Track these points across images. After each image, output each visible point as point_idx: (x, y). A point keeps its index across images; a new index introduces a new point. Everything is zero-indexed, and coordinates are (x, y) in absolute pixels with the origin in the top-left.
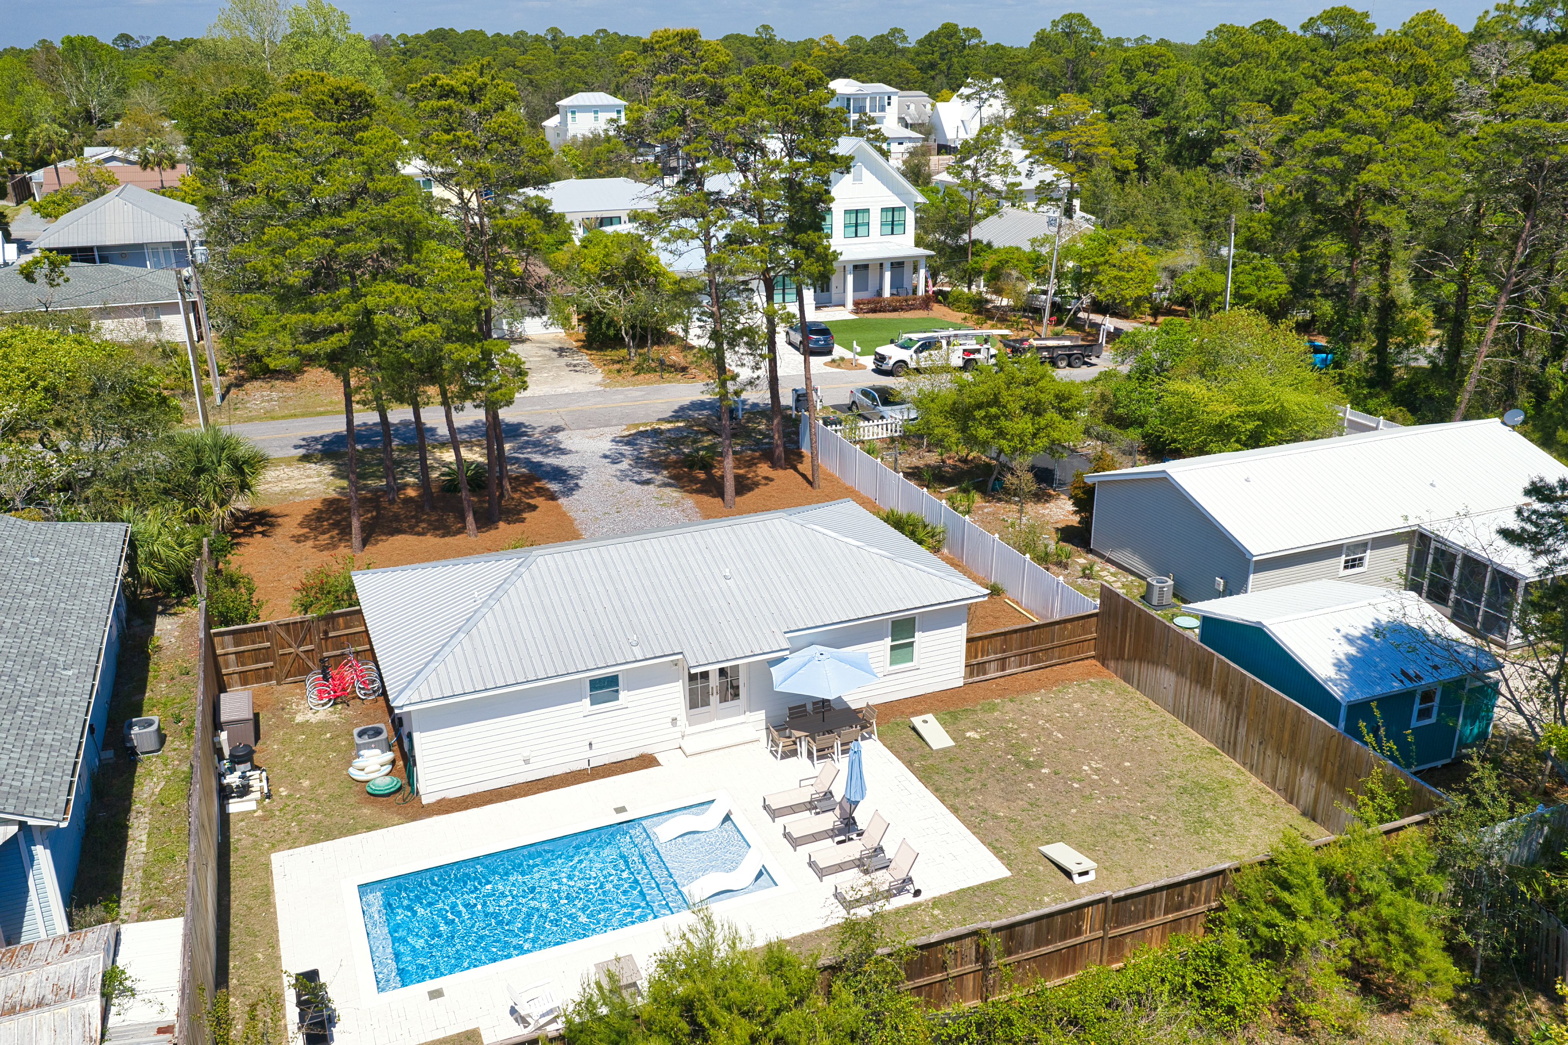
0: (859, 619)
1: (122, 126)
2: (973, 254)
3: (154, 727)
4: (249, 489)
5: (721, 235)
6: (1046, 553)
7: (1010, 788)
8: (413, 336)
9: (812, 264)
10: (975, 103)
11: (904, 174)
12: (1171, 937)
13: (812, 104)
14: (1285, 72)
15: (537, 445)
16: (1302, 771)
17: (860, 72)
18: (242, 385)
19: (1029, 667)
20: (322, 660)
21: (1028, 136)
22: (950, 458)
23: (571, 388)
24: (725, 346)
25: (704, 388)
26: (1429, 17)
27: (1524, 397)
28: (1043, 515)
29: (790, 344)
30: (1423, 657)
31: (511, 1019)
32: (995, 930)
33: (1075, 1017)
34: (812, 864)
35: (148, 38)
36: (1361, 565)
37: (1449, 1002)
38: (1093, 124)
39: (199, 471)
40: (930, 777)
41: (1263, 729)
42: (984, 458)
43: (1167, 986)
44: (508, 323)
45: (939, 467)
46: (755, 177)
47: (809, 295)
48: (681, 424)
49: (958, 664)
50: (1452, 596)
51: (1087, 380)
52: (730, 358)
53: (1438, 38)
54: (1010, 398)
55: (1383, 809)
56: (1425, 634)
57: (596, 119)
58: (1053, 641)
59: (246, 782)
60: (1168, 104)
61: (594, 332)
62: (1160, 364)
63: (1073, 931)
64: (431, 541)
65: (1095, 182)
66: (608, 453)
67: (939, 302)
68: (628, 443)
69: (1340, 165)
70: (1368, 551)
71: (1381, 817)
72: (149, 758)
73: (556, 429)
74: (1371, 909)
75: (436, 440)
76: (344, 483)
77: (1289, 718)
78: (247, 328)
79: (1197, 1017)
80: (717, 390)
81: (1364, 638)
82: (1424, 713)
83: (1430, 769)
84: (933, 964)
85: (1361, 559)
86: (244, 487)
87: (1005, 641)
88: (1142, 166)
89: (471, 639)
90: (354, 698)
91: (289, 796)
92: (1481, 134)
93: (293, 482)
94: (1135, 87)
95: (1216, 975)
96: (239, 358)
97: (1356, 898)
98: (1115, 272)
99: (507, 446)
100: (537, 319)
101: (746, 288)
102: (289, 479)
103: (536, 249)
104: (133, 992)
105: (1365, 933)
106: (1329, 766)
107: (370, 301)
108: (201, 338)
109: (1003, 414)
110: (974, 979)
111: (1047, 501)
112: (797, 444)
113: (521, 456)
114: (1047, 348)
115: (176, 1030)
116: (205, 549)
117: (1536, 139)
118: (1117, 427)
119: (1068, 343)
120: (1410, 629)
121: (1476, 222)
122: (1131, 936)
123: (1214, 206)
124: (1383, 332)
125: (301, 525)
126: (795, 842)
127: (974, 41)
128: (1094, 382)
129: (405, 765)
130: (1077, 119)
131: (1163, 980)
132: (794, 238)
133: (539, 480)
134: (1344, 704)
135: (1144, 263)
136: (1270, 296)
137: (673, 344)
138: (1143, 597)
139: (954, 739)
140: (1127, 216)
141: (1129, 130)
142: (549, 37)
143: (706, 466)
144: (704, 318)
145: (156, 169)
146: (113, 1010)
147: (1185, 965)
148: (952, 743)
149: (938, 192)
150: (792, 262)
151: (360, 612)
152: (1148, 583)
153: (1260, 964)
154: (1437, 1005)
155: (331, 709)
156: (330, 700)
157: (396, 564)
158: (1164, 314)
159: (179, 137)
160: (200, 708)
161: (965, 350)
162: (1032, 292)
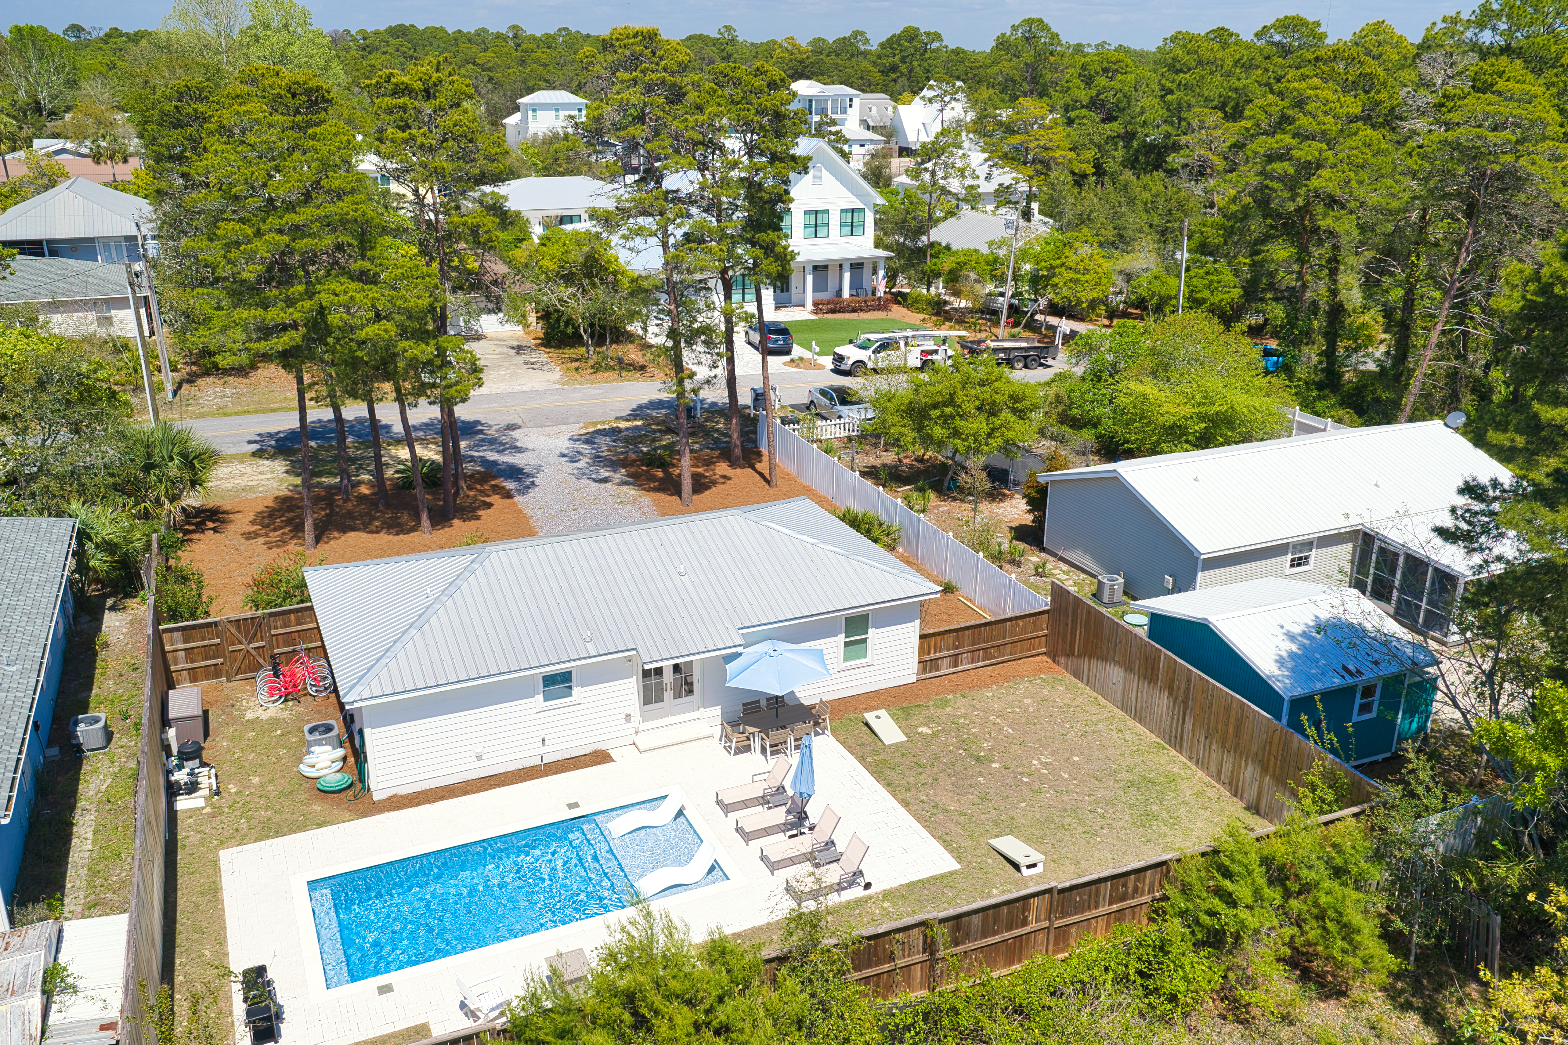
0: (812, 615)
1: (73, 118)
2: (931, 256)
3: (101, 724)
4: (200, 485)
5: (679, 233)
6: (1000, 552)
7: (961, 783)
8: (367, 334)
9: (770, 264)
10: (937, 106)
11: (865, 177)
12: (1115, 926)
13: (774, 105)
14: (1239, 79)
15: (493, 443)
16: (1246, 765)
17: (822, 74)
18: (194, 382)
19: (981, 664)
20: (273, 657)
21: (988, 139)
22: (906, 457)
23: (529, 385)
24: (683, 345)
25: (662, 386)
26: (1378, 27)
27: (1468, 399)
28: (998, 514)
29: (750, 343)
30: (1363, 653)
31: (461, 1014)
32: (942, 921)
33: (1020, 1006)
34: (763, 858)
35: (100, 29)
36: (1306, 563)
37: (1384, 989)
38: (1051, 128)
39: (148, 468)
40: (882, 772)
41: (1209, 724)
42: (940, 457)
43: (1111, 975)
44: (465, 321)
45: (896, 467)
46: (713, 175)
47: (768, 295)
48: (639, 423)
49: (911, 660)
50: (1395, 593)
51: (1042, 381)
52: (688, 357)
53: (1387, 48)
54: (965, 398)
55: (1323, 801)
56: (1364, 630)
57: (557, 117)
58: (1004, 638)
59: (194, 779)
60: (1124, 109)
61: (553, 330)
62: (1114, 365)
63: (1019, 921)
64: (384, 538)
65: (1052, 186)
66: (566, 452)
67: (899, 303)
68: (587, 442)
69: (1291, 171)
70: (1314, 550)
71: (1322, 809)
72: (95, 756)
73: (512, 427)
74: (1310, 898)
75: (391, 438)
76: (298, 481)
77: (1233, 713)
78: (199, 324)
79: (1141, 1005)
80: (674, 388)
81: (1304, 634)
82: (1365, 708)
83: (1371, 763)
84: (881, 955)
85: (1307, 558)
86: (194, 483)
87: (958, 636)
88: (1099, 171)
89: (423, 634)
90: (305, 695)
91: (238, 793)
92: (1426, 142)
93: (245, 478)
94: (1094, 92)
95: (1159, 963)
96: (191, 354)
97: (1295, 887)
98: (1071, 275)
99: (463, 444)
100: (493, 317)
101: (702, 287)
102: (242, 475)
103: (492, 247)
104: (75, 989)
105: (1304, 920)
106: (1273, 760)
107: (325, 298)
108: (152, 333)
109: (958, 414)
110: (922, 969)
111: (1001, 500)
112: (755, 442)
113: (476, 454)
114: (1004, 350)
115: (119, 1026)
116: (155, 545)
117: (1478, 148)
118: (1071, 427)
119: (1024, 345)
120: (1350, 626)
121: (1421, 228)
122: (1076, 926)
123: (1170, 210)
124: (1331, 336)
125: (253, 522)
126: (747, 836)
127: (936, 45)
128: (1049, 384)
129: (356, 762)
130: (1036, 122)
131: (1106, 969)
132: (753, 237)
133: (495, 477)
134: (1287, 699)
135: (1100, 266)
136: (1222, 300)
137: (632, 342)
138: (1094, 595)
139: (906, 734)
140: (1083, 220)
141: (1089, 134)
142: (511, 35)
143: (663, 465)
144: (661, 316)
145: (108, 162)
146: (54, 1007)
147: (1129, 954)
148: (904, 738)
149: (897, 194)
150: (751, 261)
151: (311, 608)
152: (1099, 581)
153: (1202, 953)
154: (1373, 991)
155: (282, 706)
156: (281, 697)
157: (349, 560)
158: (1119, 317)
159: (132, 130)
160: (148, 704)
161: (922, 351)
162: (990, 294)
